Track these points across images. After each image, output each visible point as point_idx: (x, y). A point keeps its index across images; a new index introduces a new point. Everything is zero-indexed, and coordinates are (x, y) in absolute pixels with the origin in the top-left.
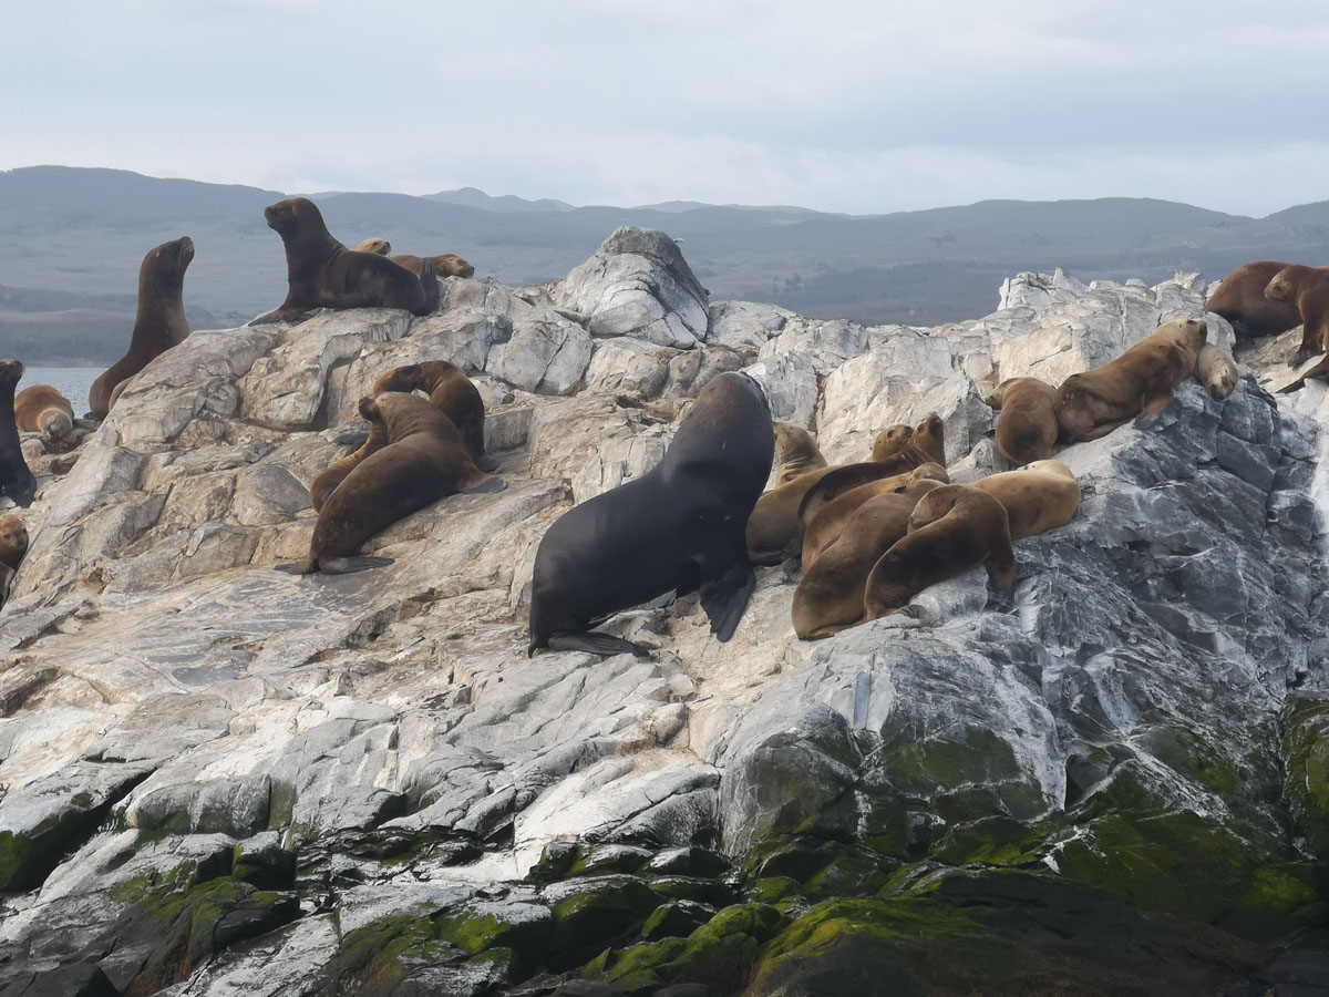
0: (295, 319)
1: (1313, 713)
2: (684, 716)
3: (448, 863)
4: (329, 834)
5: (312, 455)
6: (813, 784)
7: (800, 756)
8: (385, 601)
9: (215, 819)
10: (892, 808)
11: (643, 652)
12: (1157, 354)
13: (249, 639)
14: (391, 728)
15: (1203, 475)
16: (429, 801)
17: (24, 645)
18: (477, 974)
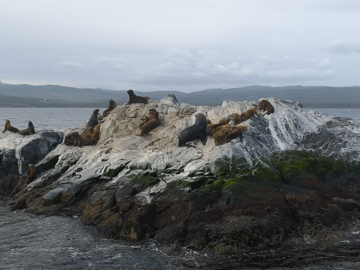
0: (130, 104)
1: (277, 155)
2: (202, 155)
3: (176, 174)
4: (160, 170)
5: (138, 121)
6: (225, 164)
7: (222, 161)
8: (153, 140)
9: (140, 168)
10: (234, 167)
11: (194, 147)
12: (252, 111)
13: (136, 144)
14: (162, 156)
15: (258, 125)
16: (171, 166)
17: (105, 145)
18: (188, 189)
